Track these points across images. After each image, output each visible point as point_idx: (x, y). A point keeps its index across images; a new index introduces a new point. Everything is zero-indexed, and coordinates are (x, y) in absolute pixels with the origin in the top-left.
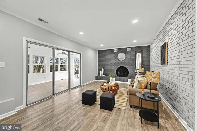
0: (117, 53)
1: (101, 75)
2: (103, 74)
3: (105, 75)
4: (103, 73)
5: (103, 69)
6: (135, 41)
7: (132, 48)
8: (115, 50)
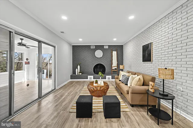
0: (95, 50)
1: (77, 74)
2: (80, 73)
3: (82, 74)
4: (79, 71)
5: (79, 67)
6: (115, 39)
7: (109, 46)
8: (92, 47)
